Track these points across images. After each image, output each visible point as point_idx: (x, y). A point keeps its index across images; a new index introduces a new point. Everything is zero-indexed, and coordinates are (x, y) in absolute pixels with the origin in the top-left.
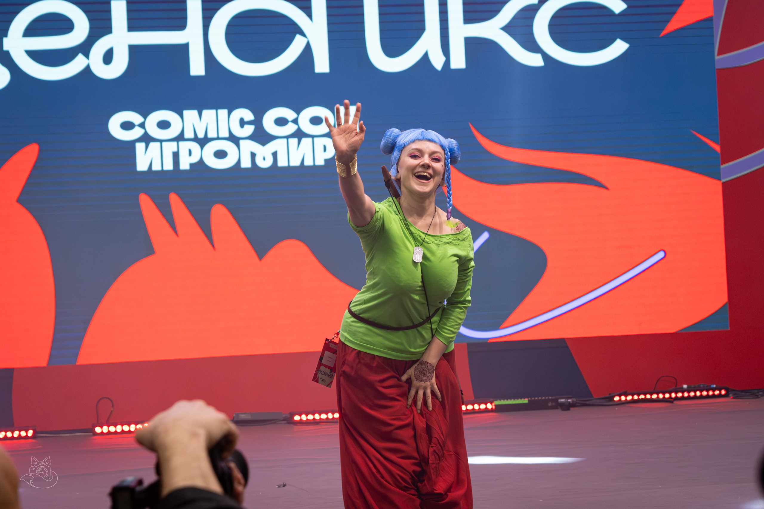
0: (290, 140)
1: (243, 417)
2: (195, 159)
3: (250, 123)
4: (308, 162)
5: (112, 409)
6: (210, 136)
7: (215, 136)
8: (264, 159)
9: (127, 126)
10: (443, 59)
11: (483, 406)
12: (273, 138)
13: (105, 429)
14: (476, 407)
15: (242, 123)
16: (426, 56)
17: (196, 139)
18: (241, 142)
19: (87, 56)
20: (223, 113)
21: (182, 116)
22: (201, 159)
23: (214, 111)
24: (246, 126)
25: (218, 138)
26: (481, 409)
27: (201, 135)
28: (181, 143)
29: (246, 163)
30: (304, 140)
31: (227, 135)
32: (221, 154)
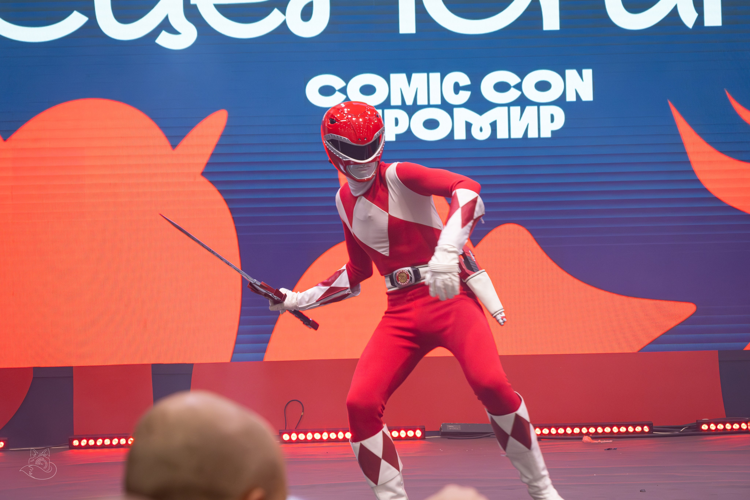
0: (512, 108)
1: (451, 428)
2: (402, 129)
3: (465, 88)
4: (533, 134)
5: (302, 413)
6: (419, 103)
7: (426, 103)
8: (481, 130)
9: (327, 91)
10: (696, 15)
11: (736, 426)
12: (492, 106)
13: (294, 437)
14: (728, 426)
15: (457, 88)
16: (675, 11)
17: (403, 107)
18: (455, 110)
19: (284, 12)
20: (435, 77)
21: (388, 81)
22: (409, 129)
23: (425, 75)
24: (461, 92)
25: (429, 106)
26: (734, 429)
27: (409, 102)
28: (386, 111)
29: (460, 135)
30: (528, 109)
31: (439, 102)
32: (431, 124)
